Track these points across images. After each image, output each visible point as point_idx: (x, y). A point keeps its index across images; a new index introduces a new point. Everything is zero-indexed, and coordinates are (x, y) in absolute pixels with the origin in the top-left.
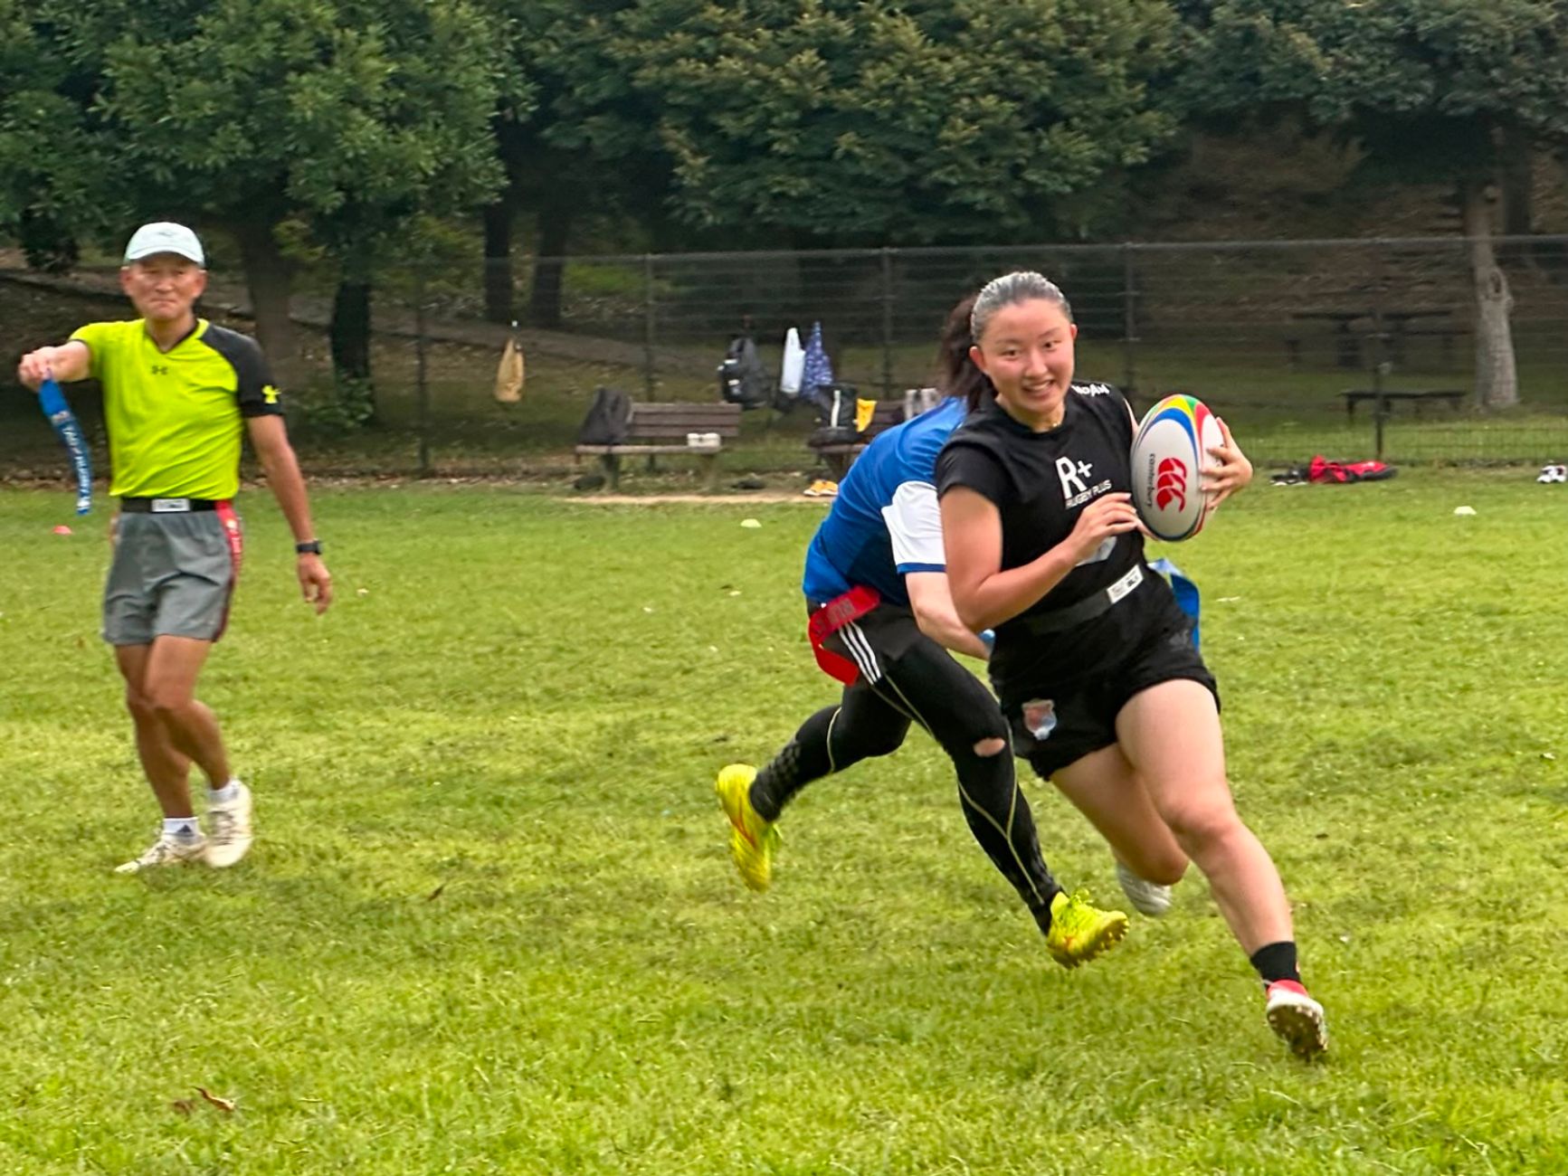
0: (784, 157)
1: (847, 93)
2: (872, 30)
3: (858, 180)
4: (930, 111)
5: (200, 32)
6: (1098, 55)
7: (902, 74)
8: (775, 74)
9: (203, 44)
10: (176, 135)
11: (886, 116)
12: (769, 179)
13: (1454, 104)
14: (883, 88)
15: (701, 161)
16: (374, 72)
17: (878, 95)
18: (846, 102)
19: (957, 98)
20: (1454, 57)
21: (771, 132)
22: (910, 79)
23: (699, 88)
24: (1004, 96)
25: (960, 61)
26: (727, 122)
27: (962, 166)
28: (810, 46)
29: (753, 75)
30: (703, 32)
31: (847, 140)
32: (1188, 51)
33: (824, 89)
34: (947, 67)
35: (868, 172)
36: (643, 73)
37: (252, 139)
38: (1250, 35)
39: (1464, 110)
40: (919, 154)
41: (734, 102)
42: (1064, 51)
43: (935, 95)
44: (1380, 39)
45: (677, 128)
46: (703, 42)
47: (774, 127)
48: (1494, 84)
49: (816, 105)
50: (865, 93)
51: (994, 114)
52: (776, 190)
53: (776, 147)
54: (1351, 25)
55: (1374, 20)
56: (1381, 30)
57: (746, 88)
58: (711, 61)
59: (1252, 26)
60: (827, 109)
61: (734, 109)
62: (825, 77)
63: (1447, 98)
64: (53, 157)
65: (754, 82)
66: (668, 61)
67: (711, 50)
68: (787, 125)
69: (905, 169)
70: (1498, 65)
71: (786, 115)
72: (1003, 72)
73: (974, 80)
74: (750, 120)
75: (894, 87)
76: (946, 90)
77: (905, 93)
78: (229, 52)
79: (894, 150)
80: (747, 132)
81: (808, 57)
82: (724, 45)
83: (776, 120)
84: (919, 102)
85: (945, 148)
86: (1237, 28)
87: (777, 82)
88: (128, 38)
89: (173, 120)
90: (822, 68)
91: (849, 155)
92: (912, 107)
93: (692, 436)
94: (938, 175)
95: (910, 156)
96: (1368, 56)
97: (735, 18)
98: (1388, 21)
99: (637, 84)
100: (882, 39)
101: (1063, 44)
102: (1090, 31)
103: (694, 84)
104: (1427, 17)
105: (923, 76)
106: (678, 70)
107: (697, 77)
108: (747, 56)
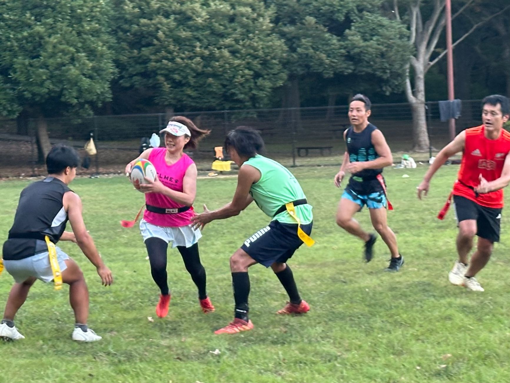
2: (214, 53)
3: (211, 92)
4: (231, 74)
6: (272, 59)
13: (360, 72)
18: (209, 71)
19: (238, 71)
22: (227, 65)
26: (176, 76)
27: (239, 88)
28: (198, 56)
33: (202, 68)
34: (236, 62)
35: (214, 90)
36: (150, 64)
40: (227, 85)
41: (177, 72)
43: (233, 69)
44: (341, 56)
49: (200, 72)
51: (247, 75)
55: (339, 51)
56: (341, 53)
57: (182, 66)
59: (308, 53)
60: (203, 73)
63: (357, 70)
66: (159, 60)
69: (223, 90)
71: (192, 74)
72: (249, 63)
73: (242, 66)
76: (236, 68)
79: (221, 85)
80: (181, 79)
81: (198, 59)
84: (229, 71)
87: (190, 65)
89: (34, 80)
90: (202, 62)
94: (233, 91)
96: (338, 60)
98: (343, 51)
99: (148, 68)
100: (218, 55)
104: (353, 49)
105: (230, 64)
106: (162, 63)
107: (167, 65)
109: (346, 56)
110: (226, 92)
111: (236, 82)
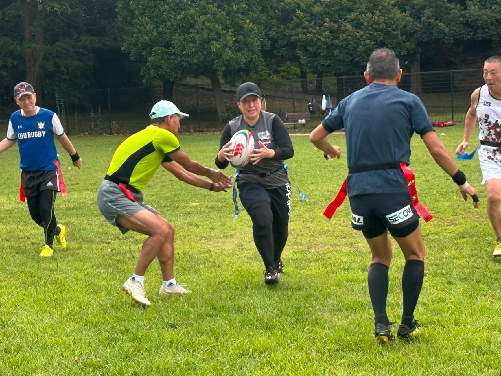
0: (323, 56)
1: (336, 41)
2: (341, 26)
3: (340, 61)
4: (355, 44)
5: (191, 33)
6: (394, 30)
7: (348, 36)
8: (319, 37)
9: (192, 35)
10: (188, 56)
11: (345, 46)
12: (320, 61)
13: (478, 38)
14: (344, 39)
15: (305, 58)
16: (230, 40)
17: (342, 41)
18: (336, 43)
19: (361, 41)
20: (477, 27)
21: (320, 51)
22: (349, 37)
23: (304, 41)
24: (372, 40)
25: (361, 33)
26: (310, 49)
27: (363, 57)
28: (327, 30)
29: (316, 37)
30: (304, 28)
31: (336, 52)
32: (416, 28)
33: (331, 40)
34: (358, 34)
35: (342, 59)
36: (292, 38)
37: (205, 56)
38: (430, 24)
39: (479, 39)
40: (353, 54)
41: (312, 44)
42: (386, 29)
43: (355, 41)
44: (460, 23)
45: (300, 50)
46: (305, 30)
47: (320, 50)
48: (486, 32)
49: (329, 44)
50: (340, 41)
51: (369, 44)
52: (321, 64)
53: (321, 54)
54: (453, 20)
55: (458, 19)
56: (460, 21)
57: (314, 41)
58: (306, 35)
59: (430, 22)
60: (332, 45)
61: (312, 45)
62: (331, 37)
63: (476, 36)
64: (163, 62)
65: (315, 39)
66: (297, 35)
67: (306, 32)
68: (324, 49)
69: (350, 58)
70: (487, 28)
71: (323, 46)
72: (371, 35)
73: (365, 37)
74: (315, 48)
75: (346, 39)
76: (358, 39)
77: (349, 41)
78: (197, 37)
79: (347, 54)
80: (315, 51)
81: (327, 33)
82: (309, 31)
83: (321, 48)
84: (352, 42)
85: (358, 53)
86: (427, 22)
87: (320, 39)
88: (177, 34)
89: (187, 53)
90: (331, 35)
91: (337, 55)
92: (350, 43)
93: (299, 120)
94: (357, 59)
95: (351, 55)
96: (457, 27)
97: (311, 24)
98: (462, 19)
99: (291, 40)
100: (343, 28)
101: (385, 28)
102: (392, 24)
103: (303, 40)
104: (470, 17)
105: (353, 36)
106: (299, 37)
107: (303, 38)
108: (314, 33)
109: (464, 24)
110: (352, 60)
111: (359, 51)
